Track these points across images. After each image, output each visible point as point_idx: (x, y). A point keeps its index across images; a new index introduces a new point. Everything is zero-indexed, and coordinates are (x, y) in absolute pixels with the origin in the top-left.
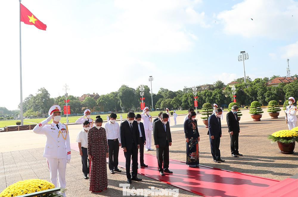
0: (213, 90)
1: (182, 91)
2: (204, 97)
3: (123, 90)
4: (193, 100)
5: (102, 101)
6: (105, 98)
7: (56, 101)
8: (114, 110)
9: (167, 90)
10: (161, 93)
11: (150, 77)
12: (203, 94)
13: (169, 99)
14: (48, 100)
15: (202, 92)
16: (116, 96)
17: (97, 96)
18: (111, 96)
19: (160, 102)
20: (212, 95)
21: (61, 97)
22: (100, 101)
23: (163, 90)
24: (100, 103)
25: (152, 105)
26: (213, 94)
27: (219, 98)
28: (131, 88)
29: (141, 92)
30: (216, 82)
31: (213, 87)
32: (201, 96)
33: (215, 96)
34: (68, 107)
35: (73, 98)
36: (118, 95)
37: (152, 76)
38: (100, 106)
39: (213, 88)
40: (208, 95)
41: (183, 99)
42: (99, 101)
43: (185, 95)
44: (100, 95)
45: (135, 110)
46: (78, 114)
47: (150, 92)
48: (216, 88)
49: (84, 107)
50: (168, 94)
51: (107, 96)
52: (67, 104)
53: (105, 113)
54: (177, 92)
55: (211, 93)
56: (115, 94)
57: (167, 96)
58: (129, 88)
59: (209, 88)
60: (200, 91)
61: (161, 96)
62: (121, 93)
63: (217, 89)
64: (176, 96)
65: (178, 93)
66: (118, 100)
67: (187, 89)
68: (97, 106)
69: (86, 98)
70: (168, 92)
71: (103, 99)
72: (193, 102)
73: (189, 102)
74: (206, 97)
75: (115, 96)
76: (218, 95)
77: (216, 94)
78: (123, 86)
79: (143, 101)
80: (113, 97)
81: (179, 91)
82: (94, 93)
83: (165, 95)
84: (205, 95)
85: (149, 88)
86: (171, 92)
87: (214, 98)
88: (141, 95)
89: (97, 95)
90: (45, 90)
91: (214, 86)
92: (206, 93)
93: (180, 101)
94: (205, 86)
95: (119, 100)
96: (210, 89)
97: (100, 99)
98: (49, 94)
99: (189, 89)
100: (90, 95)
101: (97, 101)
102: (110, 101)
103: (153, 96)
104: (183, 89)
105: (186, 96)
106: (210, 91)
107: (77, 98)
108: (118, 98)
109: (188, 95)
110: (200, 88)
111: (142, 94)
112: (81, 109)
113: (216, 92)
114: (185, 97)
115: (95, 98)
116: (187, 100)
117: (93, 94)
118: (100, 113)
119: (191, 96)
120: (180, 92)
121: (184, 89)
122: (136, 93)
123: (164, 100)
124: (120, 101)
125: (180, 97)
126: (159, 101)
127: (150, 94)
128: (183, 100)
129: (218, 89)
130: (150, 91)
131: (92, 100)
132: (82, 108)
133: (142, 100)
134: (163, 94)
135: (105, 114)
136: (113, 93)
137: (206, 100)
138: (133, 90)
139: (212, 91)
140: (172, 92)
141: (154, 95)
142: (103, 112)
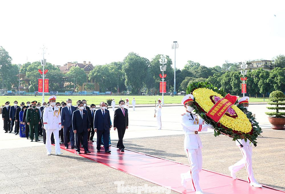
0: (271, 69)
1: (221, 68)
2: (255, 80)
3: (131, 59)
4: (238, 82)
5: (97, 74)
6: (102, 70)
7: (22, 70)
8: (114, 89)
9: (199, 65)
10: (188, 69)
11: (174, 42)
12: (255, 74)
13: (201, 78)
14: (8, 68)
15: (252, 71)
16: (120, 68)
17: (90, 67)
18: (112, 69)
19: (188, 82)
20: (268, 77)
21: (30, 65)
22: (95, 74)
23: (192, 64)
24: (94, 78)
25: (175, 85)
26: (271, 75)
27: (280, 82)
28: (143, 58)
29: (162, 65)
30: (277, 57)
31: (271, 64)
32: (252, 77)
33: (273, 78)
34: (46, 81)
35: (50, 67)
36: (123, 66)
37: (176, 42)
38: (93, 82)
39: (271, 66)
40: (262, 76)
41: (223, 79)
42: (93, 74)
43: (226, 74)
44: (94, 65)
45: (147, 92)
46: (57, 92)
47: (173, 66)
48: (276, 66)
49: (67, 81)
50: (200, 71)
51: (106, 69)
52: (43, 76)
53: (101, 93)
54: (214, 68)
55: (268, 74)
56: (119, 66)
57: (199, 73)
58: (140, 57)
59: (264, 65)
60: (251, 69)
61: (189, 73)
62: (127, 64)
63: (277, 68)
64: (212, 74)
65: (216, 70)
66: (121, 74)
67: (228, 65)
68: (89, 81)
69: (72, 69)
70: (200, 68)
71: (98, 72)
72: (238, 85)
73: (232, 85)
74: (259, 78)
75: (118, 69)
76: (279, 78)
77: (275, 76)
78: (132, 54)
79: (163, 80)
80: (115, 70)
81: (217, 67)
82: (85, 62)
83: (195, 71)
84: (257, 76)
85: (171, 59)
86: (204, 67)
87: (272, 82)
88: (161, 70)
89: (90, 64)
90: (4, 50)
91: (273, 62)
92: (259, 72)
93: (218, 82)
94: (258, 62)
95: (124, 75)
96: (266, 67)
97: (95, 71)
98: (10, 58)
99: (232, 64)
100: (79, 65)
101: (90, 75)
102: (109, 75)
103: (176, 72)
104: (222, 65)
105: (228, 76)
106: (266, 70)
107: (57, 68)
108: (123, 71)
109: (231, 75)
110: (251, 65)
111: (163, 69)
112: (63, 85)
113: (275, 72)
114: (226, 77)
115: (86, 70)
116: (229, 81)
117: (83, 63)
118: (94, 93)
119: (235, 75)
120: (217, 69)
121: (224, 65)
122: (151, 65)
123: (194, 80)
124: (126, 76)
125: (219, 76)
126: (186, 80)
127: (171, 69)
128: (223, 81)
129: (279, 68)
130: (171, 64)
131: (82, 73)
132: (65, 84)
133: (163, 78)
134: (191, 70)
135: (101, 95)
136: (116, 64)
137: (259, 84)
138: (146, 60)
139: (269, 71)
140: (207, 68)
141: (178, 72)
142: (97, 92)
